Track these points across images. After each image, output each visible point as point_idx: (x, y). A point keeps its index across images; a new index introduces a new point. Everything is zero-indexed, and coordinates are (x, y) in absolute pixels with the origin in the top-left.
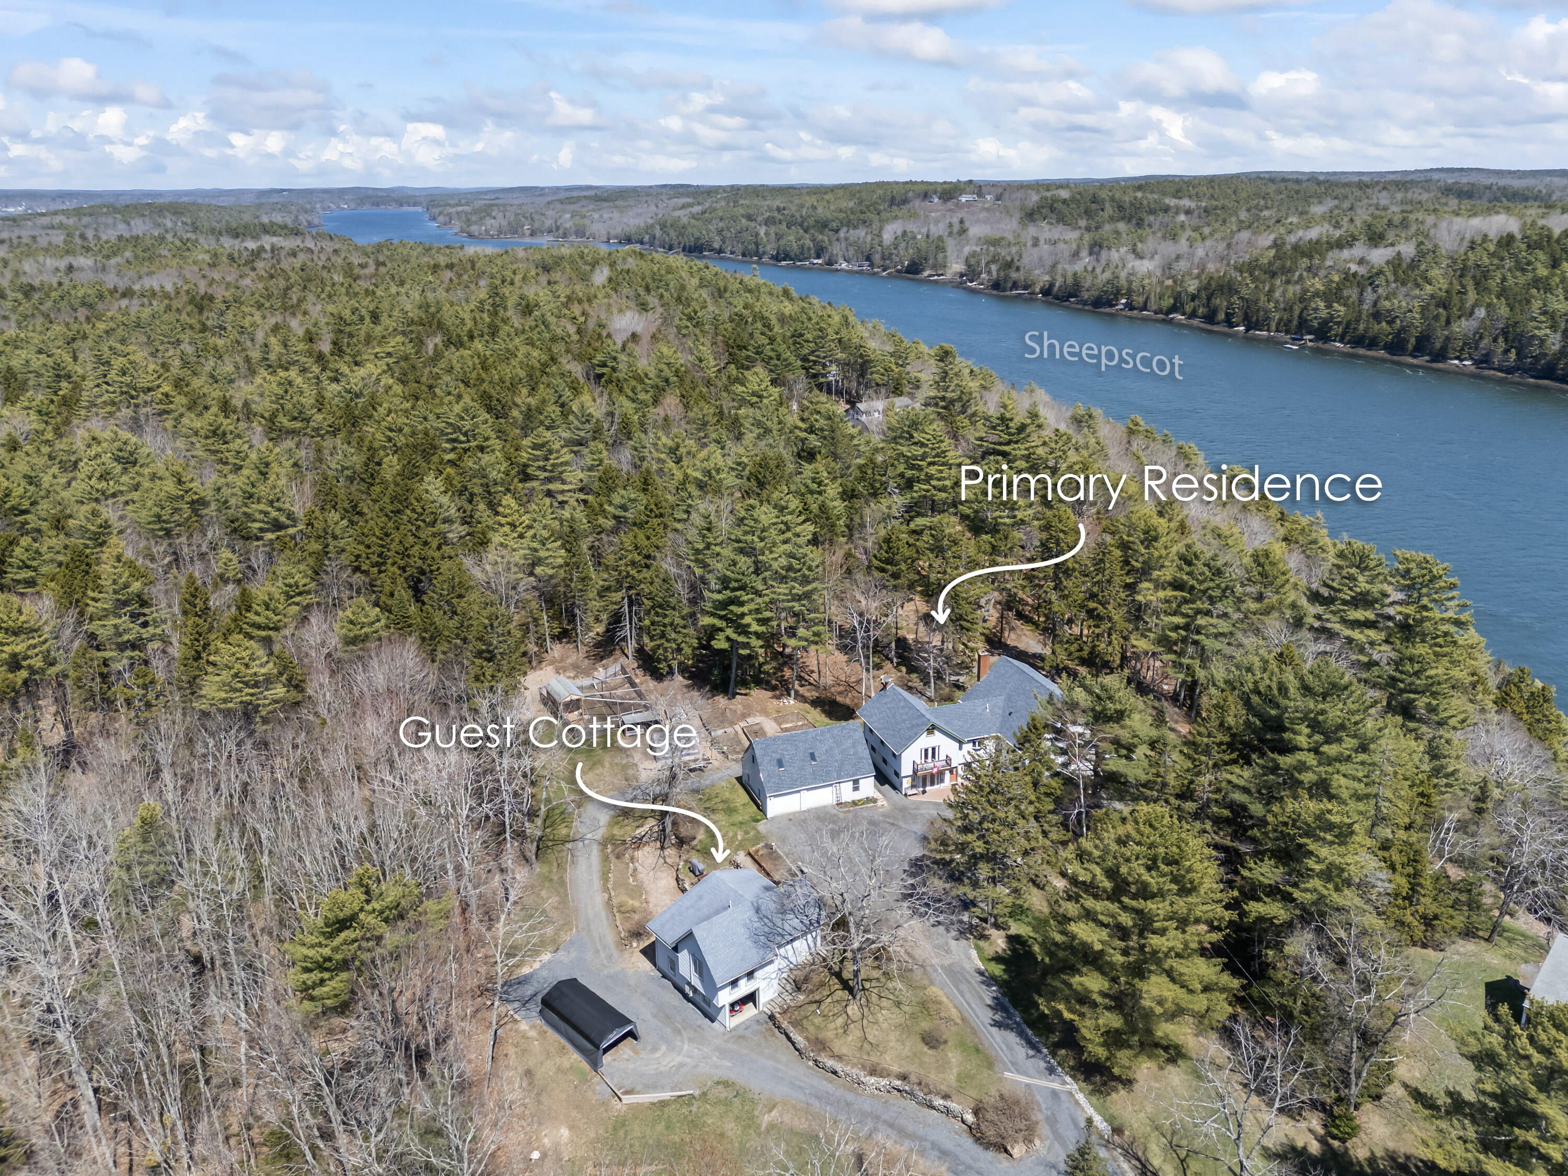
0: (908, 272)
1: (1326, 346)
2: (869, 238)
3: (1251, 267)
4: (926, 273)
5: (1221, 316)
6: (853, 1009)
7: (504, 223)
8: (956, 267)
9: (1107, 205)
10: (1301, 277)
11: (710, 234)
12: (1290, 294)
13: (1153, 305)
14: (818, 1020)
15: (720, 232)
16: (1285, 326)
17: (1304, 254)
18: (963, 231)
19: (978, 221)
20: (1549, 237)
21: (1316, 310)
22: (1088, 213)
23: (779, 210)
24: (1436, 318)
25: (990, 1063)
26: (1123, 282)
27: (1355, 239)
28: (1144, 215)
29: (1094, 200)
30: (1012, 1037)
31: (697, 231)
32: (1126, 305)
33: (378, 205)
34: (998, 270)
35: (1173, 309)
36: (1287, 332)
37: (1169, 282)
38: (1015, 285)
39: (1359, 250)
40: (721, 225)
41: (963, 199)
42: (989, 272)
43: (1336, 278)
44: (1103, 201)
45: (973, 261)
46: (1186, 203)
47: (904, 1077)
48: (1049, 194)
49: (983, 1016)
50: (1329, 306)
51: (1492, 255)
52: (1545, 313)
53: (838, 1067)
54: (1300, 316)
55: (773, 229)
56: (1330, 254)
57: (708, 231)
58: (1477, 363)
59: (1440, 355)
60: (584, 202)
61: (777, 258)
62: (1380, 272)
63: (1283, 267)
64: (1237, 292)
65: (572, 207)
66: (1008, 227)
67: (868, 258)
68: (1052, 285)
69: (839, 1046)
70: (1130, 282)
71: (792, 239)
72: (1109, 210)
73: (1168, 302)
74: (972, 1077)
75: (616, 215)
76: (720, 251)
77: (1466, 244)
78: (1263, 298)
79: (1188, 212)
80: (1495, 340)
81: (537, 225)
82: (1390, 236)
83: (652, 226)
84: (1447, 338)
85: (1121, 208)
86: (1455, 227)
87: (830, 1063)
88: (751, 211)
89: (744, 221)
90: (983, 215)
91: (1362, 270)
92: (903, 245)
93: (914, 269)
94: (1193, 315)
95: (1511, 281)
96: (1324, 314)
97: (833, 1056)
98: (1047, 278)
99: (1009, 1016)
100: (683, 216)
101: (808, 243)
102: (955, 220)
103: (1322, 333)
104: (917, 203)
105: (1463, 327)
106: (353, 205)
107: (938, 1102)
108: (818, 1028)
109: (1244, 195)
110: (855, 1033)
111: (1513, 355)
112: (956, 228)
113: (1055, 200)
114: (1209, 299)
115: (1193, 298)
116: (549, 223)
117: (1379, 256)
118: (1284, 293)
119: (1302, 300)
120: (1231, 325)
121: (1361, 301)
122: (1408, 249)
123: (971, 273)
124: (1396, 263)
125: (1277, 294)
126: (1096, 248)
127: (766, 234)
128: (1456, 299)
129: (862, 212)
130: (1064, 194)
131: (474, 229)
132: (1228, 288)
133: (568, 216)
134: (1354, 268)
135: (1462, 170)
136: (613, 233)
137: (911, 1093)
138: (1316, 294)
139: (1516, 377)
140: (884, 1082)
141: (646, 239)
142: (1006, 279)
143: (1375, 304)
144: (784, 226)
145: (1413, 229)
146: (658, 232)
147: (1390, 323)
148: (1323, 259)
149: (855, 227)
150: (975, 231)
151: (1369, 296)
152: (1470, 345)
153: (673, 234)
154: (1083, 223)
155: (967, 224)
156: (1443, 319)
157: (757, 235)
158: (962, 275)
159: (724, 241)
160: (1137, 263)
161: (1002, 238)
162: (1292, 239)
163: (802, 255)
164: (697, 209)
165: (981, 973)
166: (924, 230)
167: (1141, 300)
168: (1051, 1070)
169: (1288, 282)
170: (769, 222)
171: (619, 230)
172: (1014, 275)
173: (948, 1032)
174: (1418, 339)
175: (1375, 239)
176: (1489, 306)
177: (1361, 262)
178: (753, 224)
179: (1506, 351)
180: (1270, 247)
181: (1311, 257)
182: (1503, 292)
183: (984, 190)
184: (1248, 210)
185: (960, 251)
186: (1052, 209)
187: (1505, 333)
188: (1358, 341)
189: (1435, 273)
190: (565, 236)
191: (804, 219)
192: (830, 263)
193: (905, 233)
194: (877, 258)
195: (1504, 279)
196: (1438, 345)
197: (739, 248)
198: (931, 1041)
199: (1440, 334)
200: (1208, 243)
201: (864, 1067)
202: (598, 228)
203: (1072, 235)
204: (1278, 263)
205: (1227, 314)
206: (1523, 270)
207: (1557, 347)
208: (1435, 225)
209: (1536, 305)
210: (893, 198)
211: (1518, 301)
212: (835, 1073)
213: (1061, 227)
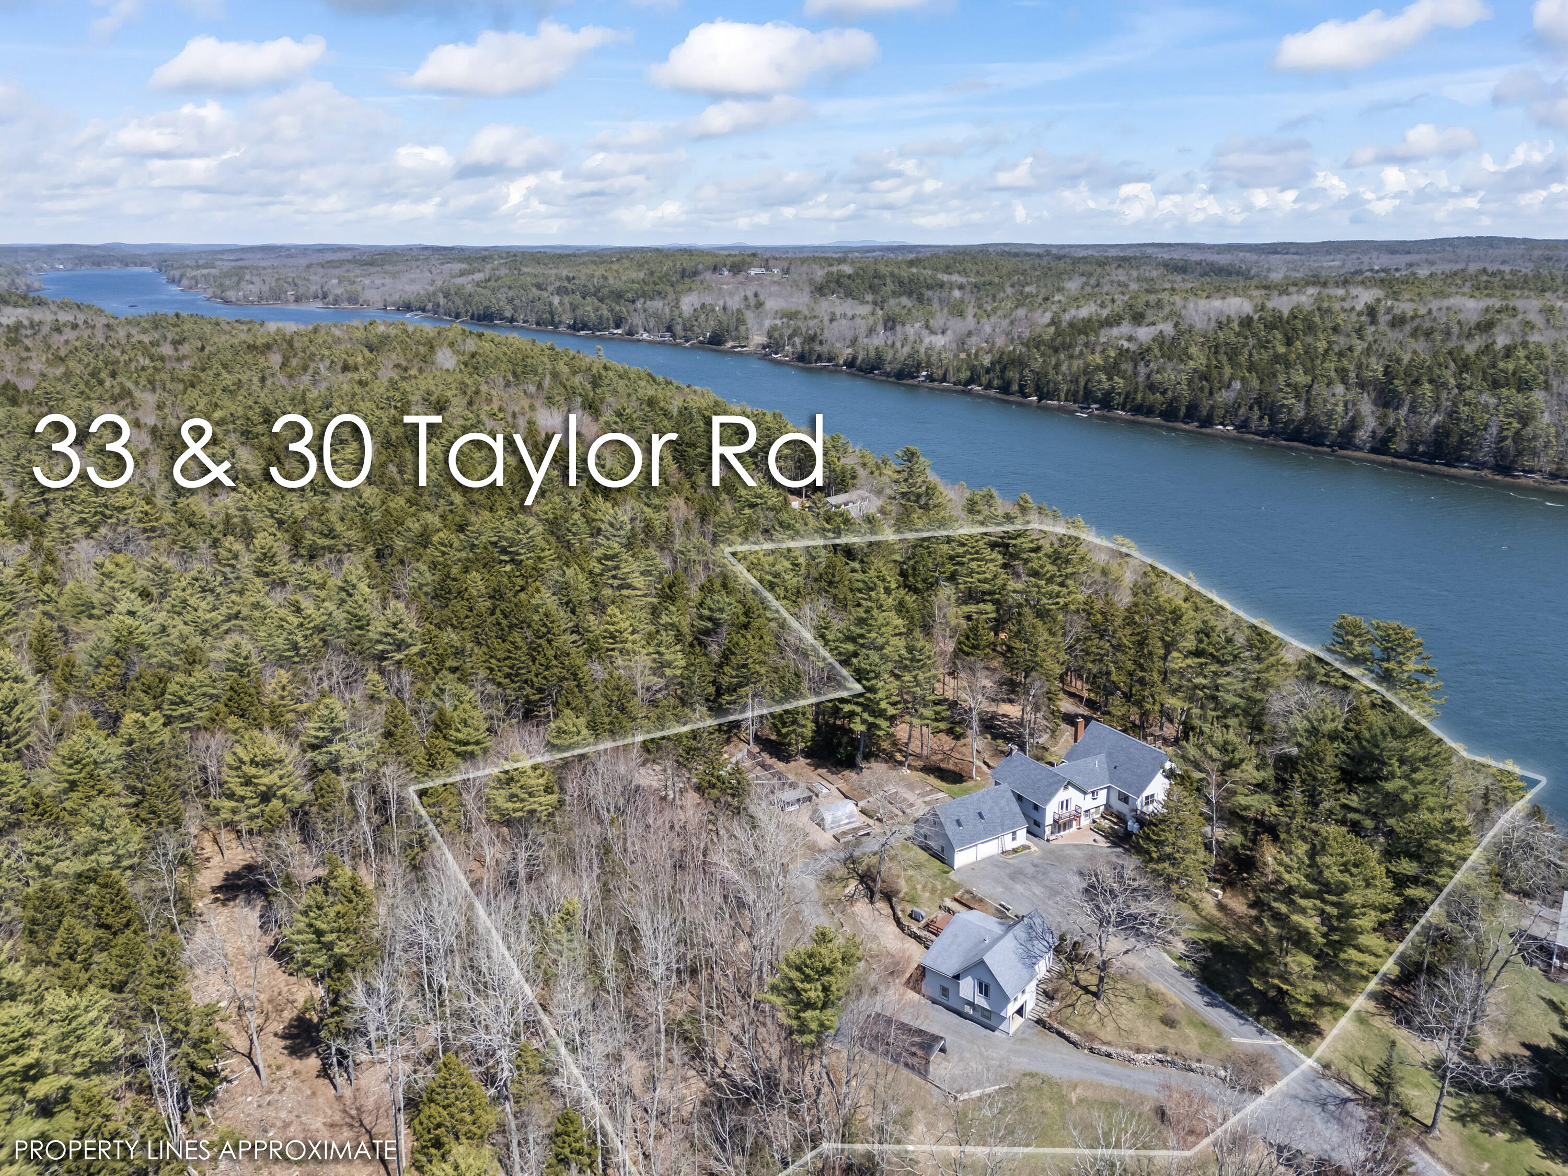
0: (710, 343)
1: (1110, 414)
2: (667, 310)
3: (1036, 343)
4: (730, 344)
5: (1015, 387)
6: (1100, 1006)
7: (265, 288)
8: (758, 339)
9: (888, 281)
10: (1081, 352)
11: (500, 301)
12: (1075, 368)
13: (952, 377)
14: (1078, 1019)
15: (510, 301)
16: (1072, 396)
17: (1080, 332)
18: (759, 305)
19: (770, 295)
20: (1281, 318)
21: (1100, 382)
22: (873, 288)
23: (568, 279)
24: (1202, 389)
25: (1218, 1033)
26: (922, 355)
27: (1121, 318)
28: (924, 290)
29: (877, 275)
30: (1222, 1011)
31: (485, 299)
32: (927, 377)
33: (99, 265)
34: (803, 344)
35: (971, 381)
36: (1075, 402)
37: (963, 355)
38: (819, 358)
39: (1126, 328)
40: (511, 293)
41: (753, 272)
42: (794, 345)
43: (1113, 354)
44: (884, 276)
45: (776, 335)
46: (956, 278)
47: (1163, 1051)
48: (834, 269)
49: (1198, 1002)
50: (1110, 379)
51: (1238, 335)
52: (1288, 385)
53: (1111, 1050)
54: (1085, 387)
55: (566, 299)
56: (1103, 331)
57: (499, 300)
58: (1237, 428)
59: (1207, 422)
60: (350, 266)
61: (574, 327)
62: (1149, 349)
63: (1064, 343)
64: (1027, 366)
65: (336, 272)
66: (801, 300)
67: (669, 329)
68: (854, 358)
69: (1101, 1034)
70: (929, 357)
71: (589, 309)
72: (890, 286)
73: (965, 375)
74: (1210, 1045)
75: (388, 281)
76: (512, 320)
77: (1213, 324)
78: (1052, 372)
79: (961, 287)
80: (1251, 408)
81: (301, 291)
82: (1150, 316)
83: (434, 294)
84: (1212, 407)
85: (901, 283)
86: (1201, 308)
87: (1104, 1048)
88: (540, 280)
89: (534, 290)
90: (775, 289)
91: (1133, 347)
92: (703, 317)
93: (716, 340)
94: (989, 386)
95: (1256, 357)
96: (1106, 386)
97: (1104, 1043)
98: (850, 350)
99: (1214, 998)
100: (467, 283)
101: (605, 312)
102: (750, 294)
103: (1106, 402)
104: (708, 275)
105: (1225, 397)
106: (70, 266)
107: (1195, 1065)
108: (1081, 1025)
109: (1004, 271)
110: (1110, 1026)
111: (1266, 421)
112: (752, 301)
113: (841, 275)
114: (1003, 370)
115: (988, 371)
116: (313, 288)
117: (1144, 334)
118: (1069, 368)
119: (1085, 372)
120: (1025, 396)
121: (1136, 374)
122: (1168, 328)
123: (773, 345)
124: (1160, 339)
125: (1064, 368)
126: (891, 323)
127: (561, 303)
128: (1215, 373)
129: (655, 284)
130: (847, 269)
131: (231, 295)
132: (1019, 362)
133: (335, 281)
134: (1126, 345)
135: (1170, 245)
136: (390, 300)
137: (1173, 1063)
138: (1098, 368)
139: (1271, 440)
140: (1149, 1057)
141: (430, 306)
142: (811, 351)
143: (1148, 377)
144: (578, 296)
145: (1167, 310)
146: (442, 301)
147: (1163, 393)
148: (1097, 336)
149: (652, 299)
150: (772, 304)
151: (1142, 370)
152: (1231, 411)
153: (459, 303)
154: (869, 297)
155: (762, 297)
156: (1207, 390)
157: (551, 304)
158: (764, 347)
159: (515, 310)
160: (933, 338)
161: (798, 312)
162: (1067, 317)
163: (600, 325)
164: (478, 276)
165: (1178, 969)
166: (721, 303)
167: (940, 372)
168: (1261, 1032)
169: (1071, 357)
170: (560, 291)
171: (396, 297)
172: (818, 348)
173: (1177, 1015)
174: (1188, 408)
175: (1138, 318)
176: (1243, 379)
177: (1130, 339)
178: (545, 294)
179: (1261, 418)
180: (1048, 325)
181: (1087, 334)
182: (1251, 368)
183: (771, 263)
184: (1012, 286)
185: (761, 325)
186: (838, 283)
187: (1258, 402)
188: (1138, 409)
189: (1193, 350)
190: (336, 302)
191: (598, 290)
192: (630, 333)
193: (703, 306)
194: (679, 329)
195: (1251, 355)
196: (1204, 413)
197: (533, 318)
198: (1168, 1022)
199: (1206, 404)
200: (993, 319)
201: (1130, 1048)
202: (372, 295)
203: (864, 310)
204: (1059, 339)
205: (1020, 386)
206: (1266, 348)
207: (1302, 414)
208: (1184, 307)
209: (1281, 379)
210: (684, 270)
211: (1267, 376)
212: (1109, 1055)
213: (850, 301)
